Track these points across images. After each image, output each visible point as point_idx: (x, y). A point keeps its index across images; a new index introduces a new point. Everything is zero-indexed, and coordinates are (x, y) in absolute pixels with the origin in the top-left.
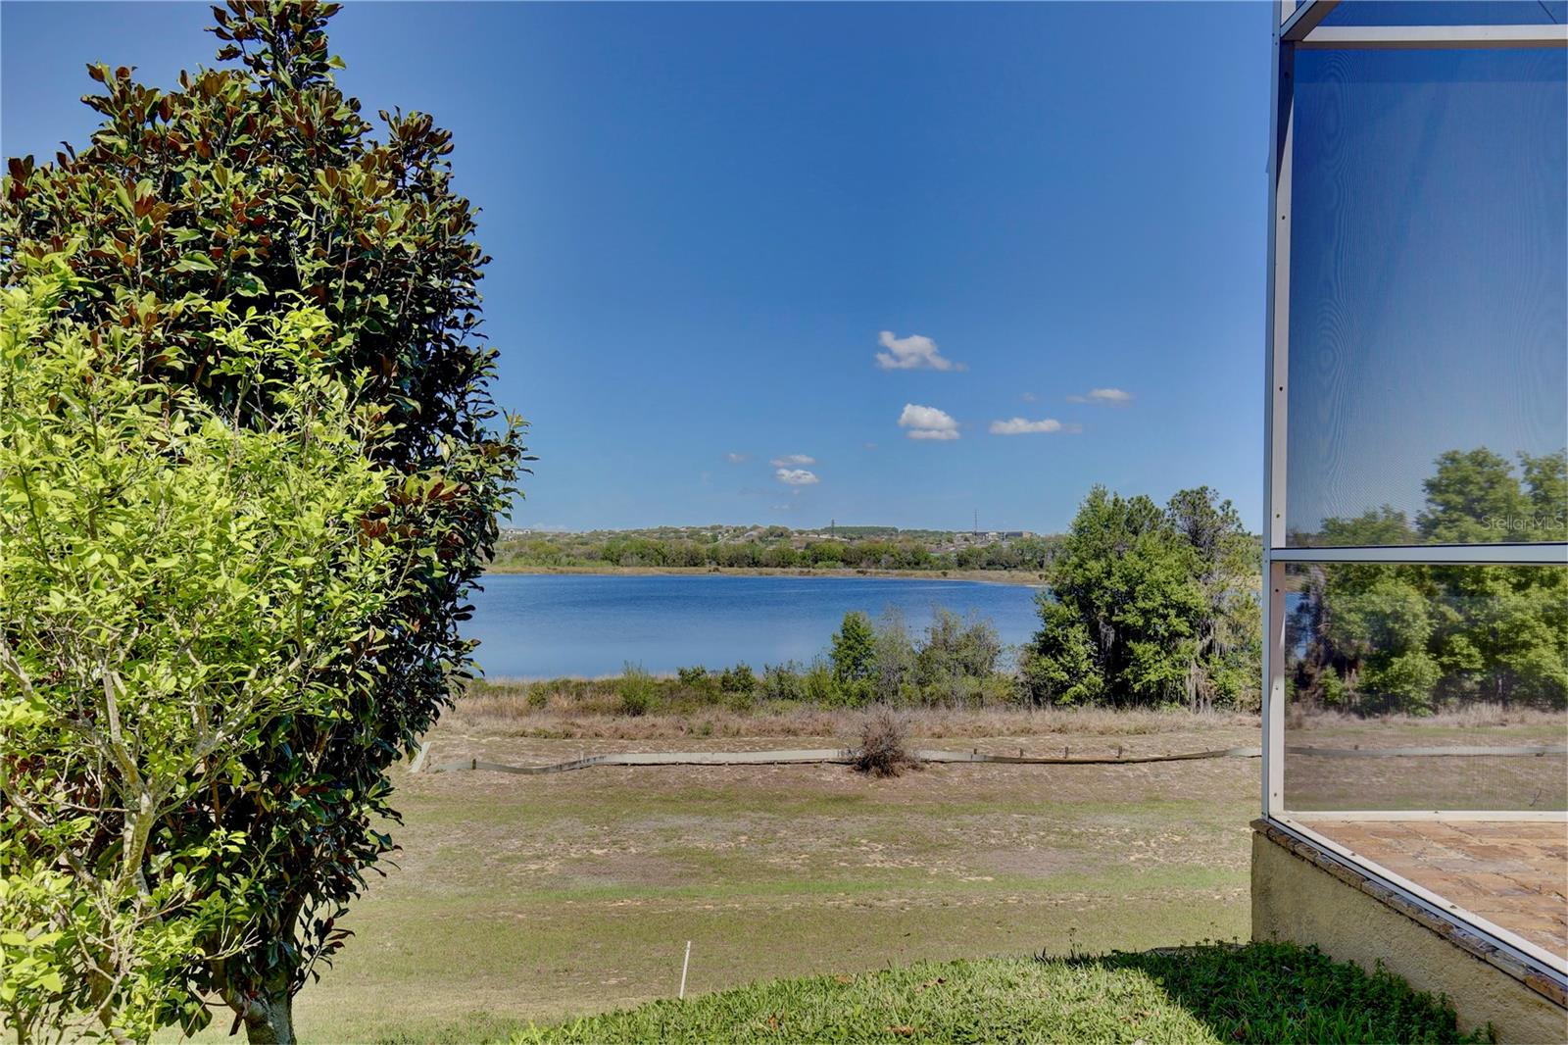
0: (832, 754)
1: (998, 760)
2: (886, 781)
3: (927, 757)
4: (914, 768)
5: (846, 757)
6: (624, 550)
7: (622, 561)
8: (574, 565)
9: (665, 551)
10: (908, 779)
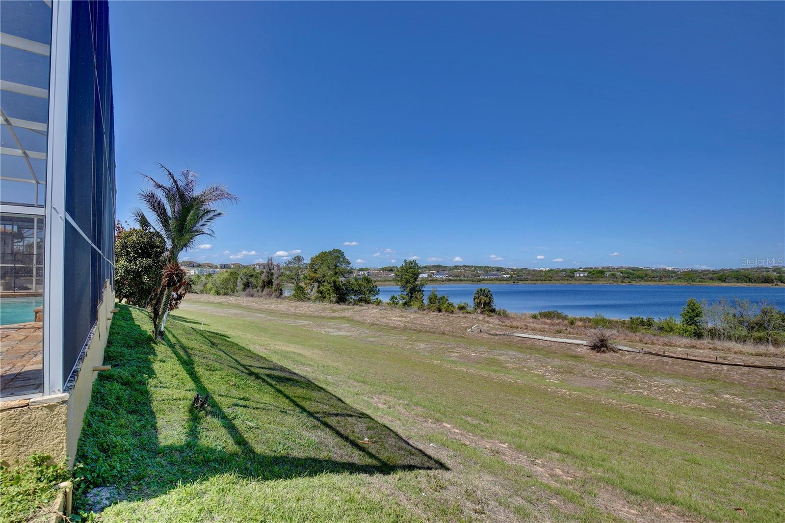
0: (584, 342)
1: (650, 353)
2: (599, 354)
3: (621, 348)
4: (614, 351)
5: (589, 344)
6: (728, 276)
7: (727, 281)
8: (702, 282)
9: (750, 277)
10: (608, 355)
